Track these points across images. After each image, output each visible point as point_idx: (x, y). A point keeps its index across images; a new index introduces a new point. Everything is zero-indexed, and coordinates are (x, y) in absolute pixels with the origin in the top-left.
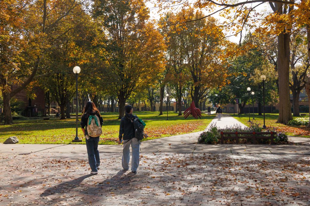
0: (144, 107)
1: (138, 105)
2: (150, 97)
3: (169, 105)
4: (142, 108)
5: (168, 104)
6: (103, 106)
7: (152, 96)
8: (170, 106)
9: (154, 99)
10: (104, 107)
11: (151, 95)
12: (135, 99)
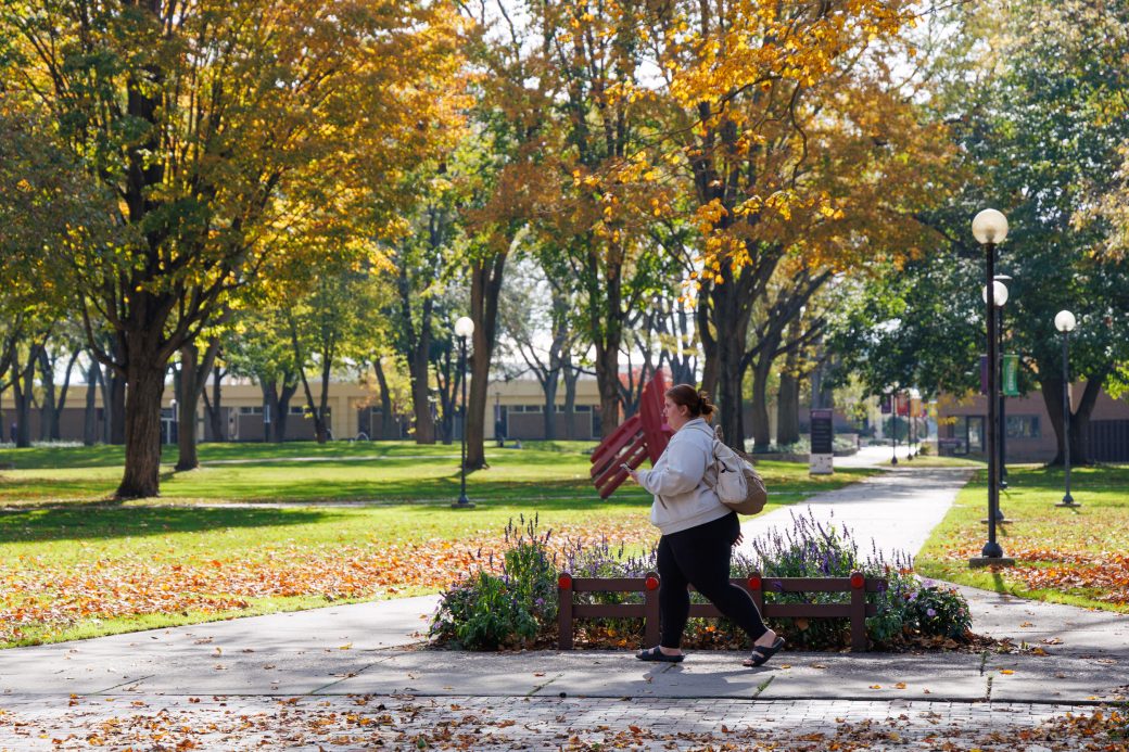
0: (375, 409)
1: (316, 393)
2: (410, 331)
3: (571, 394)
4: (364, 416)
5: (561, 390)
6: (57, 395)
7: (427, 327)
8: (578, 402)
9: (448, 352)
10: (67, 405)
11: (415, 320)
12: (296, 345)
